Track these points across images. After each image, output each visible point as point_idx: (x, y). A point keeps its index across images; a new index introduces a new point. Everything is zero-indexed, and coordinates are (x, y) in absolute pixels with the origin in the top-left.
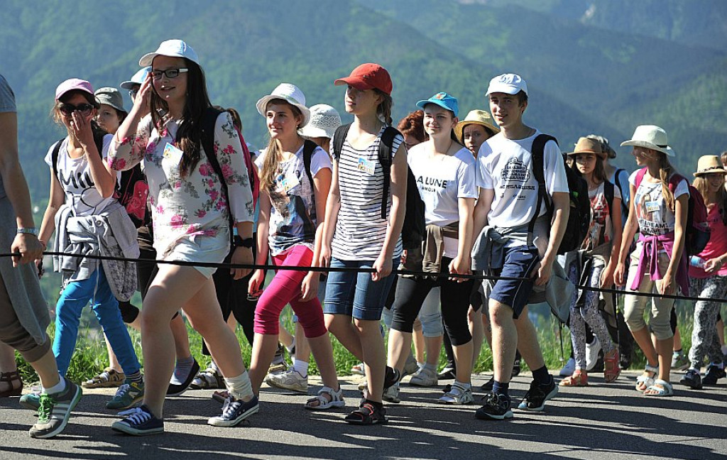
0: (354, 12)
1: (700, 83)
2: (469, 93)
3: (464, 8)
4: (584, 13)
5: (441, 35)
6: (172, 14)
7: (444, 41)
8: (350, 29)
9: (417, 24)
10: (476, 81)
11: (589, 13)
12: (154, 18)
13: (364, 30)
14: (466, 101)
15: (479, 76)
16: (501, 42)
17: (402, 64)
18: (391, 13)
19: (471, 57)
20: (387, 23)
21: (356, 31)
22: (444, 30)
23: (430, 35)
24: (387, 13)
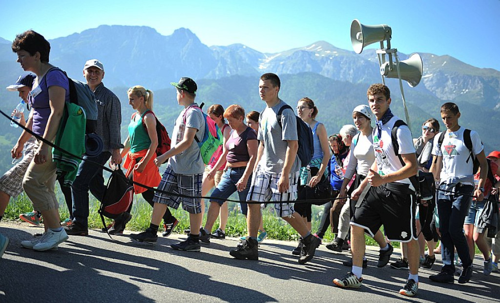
4: (495, 106)
5: (432, 112)
6: (324, 99)
9: (422, 107)
13: (400, 107)
20: (410, 106)
21: (397, 108)
22: (433, 110)
23: (427, 112)
24: (410, 102)
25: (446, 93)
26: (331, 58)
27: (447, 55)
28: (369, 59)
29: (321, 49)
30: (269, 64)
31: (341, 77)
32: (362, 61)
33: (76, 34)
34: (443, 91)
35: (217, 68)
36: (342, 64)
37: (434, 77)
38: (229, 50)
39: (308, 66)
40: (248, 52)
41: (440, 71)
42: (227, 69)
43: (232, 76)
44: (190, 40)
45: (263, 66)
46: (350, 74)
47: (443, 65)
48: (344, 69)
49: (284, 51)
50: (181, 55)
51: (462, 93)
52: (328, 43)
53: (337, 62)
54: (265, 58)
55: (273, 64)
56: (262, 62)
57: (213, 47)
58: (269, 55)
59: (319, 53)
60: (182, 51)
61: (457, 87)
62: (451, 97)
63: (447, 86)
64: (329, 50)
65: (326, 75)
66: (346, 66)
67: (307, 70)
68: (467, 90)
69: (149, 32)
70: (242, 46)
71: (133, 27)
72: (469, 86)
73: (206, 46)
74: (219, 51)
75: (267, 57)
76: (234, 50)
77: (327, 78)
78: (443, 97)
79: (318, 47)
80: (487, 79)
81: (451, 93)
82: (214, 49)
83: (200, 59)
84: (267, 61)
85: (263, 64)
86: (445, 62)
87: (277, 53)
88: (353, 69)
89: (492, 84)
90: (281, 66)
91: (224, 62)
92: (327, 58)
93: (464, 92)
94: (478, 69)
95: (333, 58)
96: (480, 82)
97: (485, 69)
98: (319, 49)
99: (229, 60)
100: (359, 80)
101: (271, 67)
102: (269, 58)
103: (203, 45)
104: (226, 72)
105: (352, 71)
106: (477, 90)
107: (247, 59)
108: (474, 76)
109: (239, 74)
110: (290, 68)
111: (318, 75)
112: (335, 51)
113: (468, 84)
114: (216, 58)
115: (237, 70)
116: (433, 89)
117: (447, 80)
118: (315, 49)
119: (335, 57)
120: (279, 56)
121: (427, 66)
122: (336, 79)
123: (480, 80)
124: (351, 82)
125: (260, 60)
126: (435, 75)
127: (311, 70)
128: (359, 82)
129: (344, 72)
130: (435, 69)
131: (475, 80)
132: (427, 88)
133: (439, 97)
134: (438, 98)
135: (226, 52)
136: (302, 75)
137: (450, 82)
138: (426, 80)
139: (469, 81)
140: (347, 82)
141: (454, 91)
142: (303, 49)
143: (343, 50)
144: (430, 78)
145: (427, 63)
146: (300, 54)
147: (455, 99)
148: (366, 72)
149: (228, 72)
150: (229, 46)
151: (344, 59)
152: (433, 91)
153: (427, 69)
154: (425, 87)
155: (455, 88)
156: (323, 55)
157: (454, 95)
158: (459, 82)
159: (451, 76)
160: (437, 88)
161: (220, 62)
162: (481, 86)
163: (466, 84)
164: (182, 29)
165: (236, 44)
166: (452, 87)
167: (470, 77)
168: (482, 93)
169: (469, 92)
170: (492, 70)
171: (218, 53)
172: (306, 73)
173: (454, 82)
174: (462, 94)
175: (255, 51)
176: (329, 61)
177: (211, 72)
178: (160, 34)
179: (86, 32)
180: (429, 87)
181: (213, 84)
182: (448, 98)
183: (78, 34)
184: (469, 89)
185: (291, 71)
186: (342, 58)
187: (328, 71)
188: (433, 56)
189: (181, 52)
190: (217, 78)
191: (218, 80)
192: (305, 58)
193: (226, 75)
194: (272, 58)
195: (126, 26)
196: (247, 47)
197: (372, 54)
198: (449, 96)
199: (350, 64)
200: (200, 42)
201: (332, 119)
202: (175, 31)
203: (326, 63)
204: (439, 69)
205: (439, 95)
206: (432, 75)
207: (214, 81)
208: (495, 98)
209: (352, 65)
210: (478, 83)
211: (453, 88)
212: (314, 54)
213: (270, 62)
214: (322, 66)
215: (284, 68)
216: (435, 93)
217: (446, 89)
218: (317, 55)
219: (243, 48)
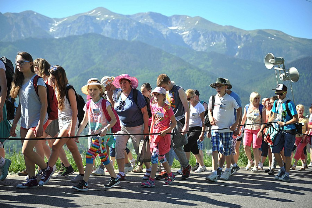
0: (163, 54)
1: (272, 76)
2: (199, 79)
3: (198, 52)
4: (235, 54)
5: (191, 61)
6: (106, 54)
7: (191, 63)
8: (162, 59)
9: (183, 57)
10: (202, 76)
11: (237, 54)
12: (100, 56)
13: (166, 59)
14: (199, 82)
15: (203, 74)
16: (209, 63)
17: (178, 70)
18: (175, 54)
19: (200, 68)
20: (174, 57)
21: (164, 60)
22: (192, 60)
23: (187, 61)
24: (174, 54)
25: (199, 45)
26: (109, 21)
27: (198, 16)
28: (140, 21)
29: (101, 14)
30: (58, 28)
31: (119, 36)
32: (134, 23)
34: (197, 44)
35: (13, 33)
36: (119, 26)
37: (190, 33)
38: (22, 17)
39: (91, 28)
40: (39, 18)
41: (194, 29)
42: (21, 33)
43: (26, 39)
45: (53, 29)
46: (125, 34)
47: (196, 24)
48: (121, 29)
49: (70, 17)
51: (211, 45)
52: (105, 9)
53: (114, 24)
54: (55, 23)
55: (61, 28)
56: (52, 26)
57: (7, 13)
58: (58, 20)
59: (99, 17)
61: (207, 41)
62: (204, 49)
63: (200, 40)
64: (107, 15)
65: (106, 35)
66: (122, 27)
67: (90, 32)
68: (215, 43)
70: (33, 12)
72: (216, 40)
74: (13, 17)
75: (55, 22)
76: (27, 16)
77: (107, 38)
78: (197, 49)
79: (98, 12)
80: (228, 34)
81: (203, 46)
82: (8, 16)
84: (56, 25)
85: (53, 27)
86: (197, 22)
87: (64, 18)
88: (128, 29)
89: (232, 38)
90: (69, 29)
91: (18, 27)
92: (106, 21)
93: (212, 44)
94: (221, 26)
95: (111, 21)
96: (223, 36)
97: (226, 26)
98: (99, 13)
99: (22, 25)
100: (133, 38)
101: (60, 30)
102: (58, 23)
104: (21, 35)
105: (127, 31)
106: (222, 42)
107: (38, 24)
108: (219, 32)
109: (33, 37)
110: (76, 31)
111: (100, 35)
112: (112, 15)
113: (215, 39)
114: (11, 24)
115: (30, 33)
116: (190, 43)
117: (200, 36)
118: (96, 14)
119: (113, 20)
120: (66, 20)
121: (184, 25)
122: (114, 38)
123: (224, 35)
124: (127, 40)
125: (50, 24)
126: (191, 32)
127: (93, 32)
128: (133, 40)
129: (120, 33)
130: (190, 27)
131: (219, 35)
132: (186, 43)
133: (195, 49)
134: (193, 50)
135: (19, 18)
136: (86, 35)
137: (202, 37)
138: (184, 36)
139: (216, 36)
140: (124, 40)
141: (205, 43)
142: (86, 14)
143: (119, 14)
144: (187, 35)
145: (184, 23)
146: (84, 19)
147: (206, 50)
148: (138, 31)
149: (23, 35)
150: (21, 13)
151: (120, 22)
152: (190, 45)
153: (185, 27)
154: (184, 42)
155: (206, 41)
156: (103, 19)
157: (205, 47)
158: (209, 37)
159: (202, 32)
160: (193, 42)
161: (14, 27)
162: (224, 39)
163: (213, 38)
165: (27, 11)
166: (203, 41)
167: (216, 32)
168: (225, 45)
169: (216, 44)
170: (231, 27)
171: (12, 19)
172: (89, 34)
173: (205, 37)
174: (211, 47)
175: (45, 16)
176: (108, 24)
177: (7, 36)
180: (187, 41)
181: (10, 46)
182: (201, 49)
184: (216, 42)
185: (77, 32)
186: (118, 21)
187: (108, 32)
188: (188, 17)
190: (13, 41)
192: (88, 22)
193: (21, 38)
194: (60, 22)
196: (37, 13)
197: (142, 17)
198: (202, 48)
199: (125, 26)
201: (114, 71)
203: (106, 26)
204: (193, 28)
205: (194, 48)
206: (188, 32)
207: (10, 43)
208: (235, 48)
209: (126, 26)
210: (222, 37)
211: (205, 42)
212: (96, 18)
213: (59, 26)
214: (102, 28)
215: (71, 30)
216: (192, 46)
217: (200, 43)
218: (98, 19)
219: (34, 14)
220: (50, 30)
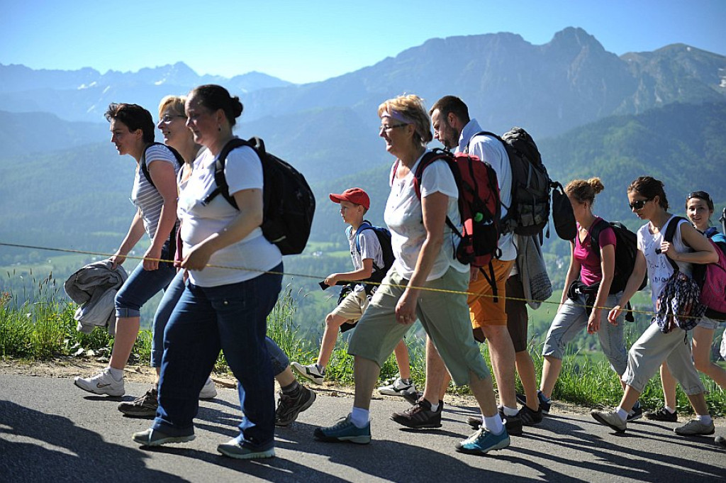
33: (388, 59)
35: (637, 95)
38: (659, 60)
40: (697, 59)
42: (655, 94)
43: (667, 106)
44: (584, 47)
50: (568, 76)
57: (628, 55)
60: (571, 70)
69: (510, 41)
70: (682, 47)
71: (483, 35)
73: (615, 55)
74: (639, 62)
76: (669, 57)
82: (630, 60)
83: (603, 80)
91: (650, 82)
99: (659, 77)
103: (610, 53)
104: (655, 98)
107: (694, 72)
109: (681, 102)
114: (635, 76)
115: (676, 94)
125: (721, 70)
135: (652, 62)
149: (658, 99)
150: (657, 51)
161: (642, 81)
164: (569, 30)
165: (671, 46)
171: (638, 65)
177: (625, 102)
178: (529, 44)
179: (404, 55)
181: (631, 124)
183: (392, 59)
189: (568, 72)
190: (637, 112)
191: (638, 115)
193: (655, 105)
195: (470, 36)
196: (693, 49)
200: (603, 48)
202: (557, 34)
207: (632, 117)
219: (687, 51)
220: (721, 83)
